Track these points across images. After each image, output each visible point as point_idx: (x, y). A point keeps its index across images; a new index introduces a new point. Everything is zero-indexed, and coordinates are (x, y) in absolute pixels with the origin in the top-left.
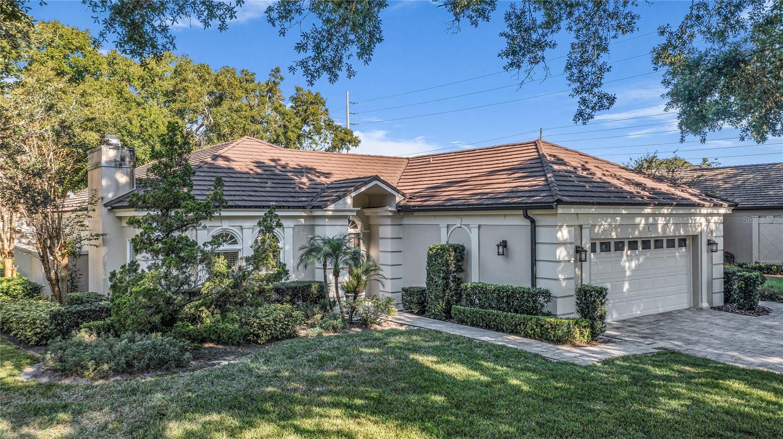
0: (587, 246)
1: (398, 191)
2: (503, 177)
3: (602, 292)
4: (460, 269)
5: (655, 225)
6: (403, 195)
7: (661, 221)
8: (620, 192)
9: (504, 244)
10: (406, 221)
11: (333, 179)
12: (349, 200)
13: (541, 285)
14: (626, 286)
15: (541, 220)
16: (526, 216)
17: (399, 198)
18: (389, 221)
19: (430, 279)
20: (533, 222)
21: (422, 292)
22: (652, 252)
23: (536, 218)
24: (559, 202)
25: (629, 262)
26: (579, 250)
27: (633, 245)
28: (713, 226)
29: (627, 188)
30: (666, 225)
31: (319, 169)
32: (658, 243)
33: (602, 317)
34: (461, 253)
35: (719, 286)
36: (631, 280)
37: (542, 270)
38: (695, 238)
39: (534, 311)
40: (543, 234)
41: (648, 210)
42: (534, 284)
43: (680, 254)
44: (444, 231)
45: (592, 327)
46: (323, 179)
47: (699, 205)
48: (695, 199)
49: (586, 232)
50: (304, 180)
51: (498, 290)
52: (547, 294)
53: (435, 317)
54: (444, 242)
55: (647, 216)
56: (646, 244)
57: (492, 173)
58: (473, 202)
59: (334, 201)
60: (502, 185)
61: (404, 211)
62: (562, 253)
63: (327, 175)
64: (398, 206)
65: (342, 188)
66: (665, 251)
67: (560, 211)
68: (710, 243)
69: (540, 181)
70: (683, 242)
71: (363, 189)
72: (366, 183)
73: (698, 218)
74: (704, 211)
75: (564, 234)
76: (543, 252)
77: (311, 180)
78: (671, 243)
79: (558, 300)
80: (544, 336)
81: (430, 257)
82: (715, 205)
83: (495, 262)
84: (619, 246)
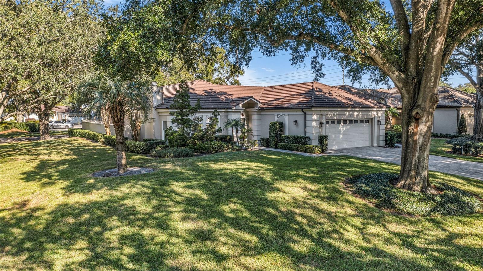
0: (324, 121)
1: (259, 102)
2: (298, 97)
3: (326, 137)
4: (281, 131)
5: (353, 115)
6: (261, 103)
7: (356, 113)
8: (340, 102)
9: (296, 121)
10: (262, 113)
11: (233, 98)
12: (241, 105)
13: (308, 135)
14: (341, 136)
15: (308, 113)
16: (303, 111)
17: (260, 105)
18: (256, 113)
19: (270, 134)
20: (305, 113)
21: (268, 139)
22: (353, 125)
23: (307, 112)
24: (313, 107)
25: (342, 128)
26: (321, 123)
27: (345, 122)
28: (380, 115)
29: (343, 101)
30: (358, 115)
31: (228, 93)
32: (356, 122)
33: (326, 145)
34: (281, 125)
35: (382, 138)
36: (343, 134)
37: (308, 130)
38: (372, 119)
39: (305, 143)
40: (308, 118)
41: (349, 109)
42: (305, 135)
43: (366, 127)
44: (276, 117)
45: (322, 148)
46: (230, 97)
47: (372, 107)
48: (372, 105)
49: (324, 117)
50: (223, 97)
51: (292, 137)
52: (309, 138)
53: (272, 147)
54: (276, 120)
55: (349, 111)
56: (351, 122)
57: (294, 95)
58: (285, 106)
59: (235, 106)
60: (296, 100)
61: (261, 109)
62: (314, 124)
63: (232, 95)
64: (259, 107)
65: (238, 101)
66: (359, 124)
67: (313, 110)
68: (378, 121)
69: (309, 99)
70: (367, 121)
71: (246, 101)
72: (247, 99)
73: (373, 112)
74: (375, 109)
75: (315, 117)
76: (308, 124)
77: (226, 97)
78: (362, 121)
79: (313, 141)
80: (306, 151)
81: (270, 126)
82: (380, 107)
83: (293, 128)
84: (339, 122)
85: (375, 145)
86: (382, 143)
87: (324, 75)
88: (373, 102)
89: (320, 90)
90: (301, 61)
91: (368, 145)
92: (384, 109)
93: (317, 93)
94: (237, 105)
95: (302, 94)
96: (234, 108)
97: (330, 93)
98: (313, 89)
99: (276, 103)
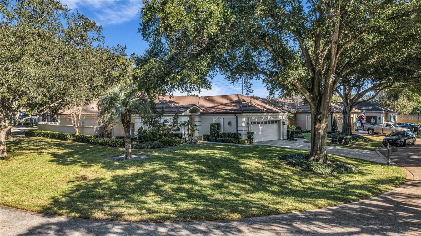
0: (250, 122)
1: (200, 108)
2: (229, 105)
3: (252, 133)
4: (218, 129)
5: (267, 118)
6: (202, 109)
7: (269, 117)
8: (259, 109)
9: (230, 123)
10: (202, 117)
11: (180, 105)
12: (188, 111)
13: (239, 132)
14: (260, 133)
15: (239, 117)
16: (235, 116)
17: (201, 111)
18: (198, 117)
19: (211, 132)
20: (237, 117)
21: (209, 136)
22: (267, 125)
23: (238, 116)
24: (243, 112)
25: (260, 127)
26: (248, 124)
27: (262, 123)
28: (284, 118)
29: (261, 108)
30: (271, 118)
31: (175, 101)
32: (269, 122)
33: (253, 139)
34: (219, 125)
35: (286, 134)
36: (261, 132)
37: (239, 128)
38: (279, 121)
39: (238, 138)
40: (239, 120)
41: (265, 114)
42: (237, 132)
43: (275, 126)
44: (214, 119)
45: (250, 141)
46: (177, 105)
47: (279, 112)
48: (279, 111)
49: (249, 119)
50: (173, 105)
51: (228, 133)
52: (240, 134)
53: (212, 141)
54: (214, 122)
55: (265, 115)
56: (266, 123)
57: (226, 104)
58: (221, 112)
59: (184, 111)
60: (229, 107)
61: (202, 114)
62: (243, 124)
63: (178, 103)
64: (200, 112)
65: (185, 107)
66: (271, 124)
67: (243, 114)
68: (283, 122)
69: (238, 107)
70: (276, 122)
71: (191, 108)
72: (192, 106)
73: (280, 116)
74: (281, 114)
75: (244, 120)
76: (239, 124)
77: (175, 105)
78: (273, 122)
79: (243, 136)
80: (239, 143)
81: (210, 126)
82: (284, 112)
83: (228, 127)
84: (258, 123)
85: (282, 139)
86: (286, 138)
87: (253, 91)
88: (279, 108)
89: (244, 101)
90: (237, 82)
91: (277, 139)
92: (286, 114)
93: (243, 103)
94: (186, 110)
95: (232, 103)
96: (184, 113)
97: (251, 103)
98: (239, 100)
99: (214, 109)
